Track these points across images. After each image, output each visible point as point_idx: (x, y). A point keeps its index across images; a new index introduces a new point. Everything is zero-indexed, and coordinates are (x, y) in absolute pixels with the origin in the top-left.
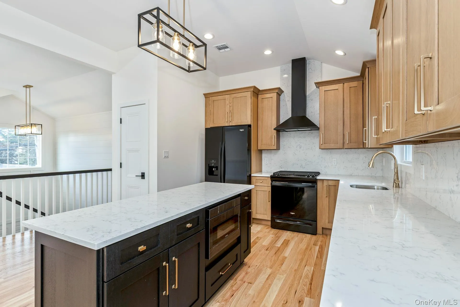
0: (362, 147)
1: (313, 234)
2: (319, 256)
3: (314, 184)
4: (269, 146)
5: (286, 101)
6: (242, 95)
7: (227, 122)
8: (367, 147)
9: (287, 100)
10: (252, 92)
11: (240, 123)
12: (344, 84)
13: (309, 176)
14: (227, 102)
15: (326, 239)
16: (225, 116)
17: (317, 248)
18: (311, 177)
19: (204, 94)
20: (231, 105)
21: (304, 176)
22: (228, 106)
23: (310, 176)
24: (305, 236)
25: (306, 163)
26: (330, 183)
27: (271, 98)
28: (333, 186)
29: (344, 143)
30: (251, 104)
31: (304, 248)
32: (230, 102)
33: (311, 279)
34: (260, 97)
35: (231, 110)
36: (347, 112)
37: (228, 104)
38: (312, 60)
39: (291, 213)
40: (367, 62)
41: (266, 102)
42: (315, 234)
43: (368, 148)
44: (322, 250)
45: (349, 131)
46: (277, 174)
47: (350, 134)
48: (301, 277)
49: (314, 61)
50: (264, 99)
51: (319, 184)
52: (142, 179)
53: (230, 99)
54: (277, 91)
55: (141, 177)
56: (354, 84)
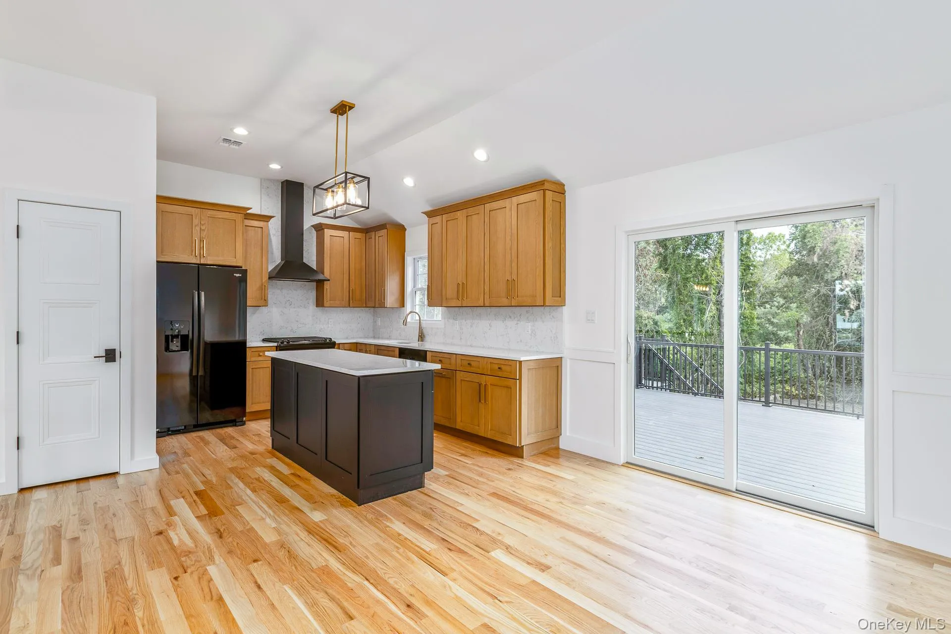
0: (365, 305)
4: (258, 300)
6: (226, 216)
7: (196, 256)
10: (244, 215)
11: (222, 262)
12: (349, 232)
14: (196, 221)
20: (203, 228)
22: (198, 228)
27: (260, 229)
29: (349, 300)
32: (202, 223)
35: (204, 236)
36: (352, 265)
37: (198, 225)
45: (354, 288)
47: (355, 290)
52: (106, 361)
53: (203, 218)
54: (267, 218)
55: (105, 358)
56: (358, 235)
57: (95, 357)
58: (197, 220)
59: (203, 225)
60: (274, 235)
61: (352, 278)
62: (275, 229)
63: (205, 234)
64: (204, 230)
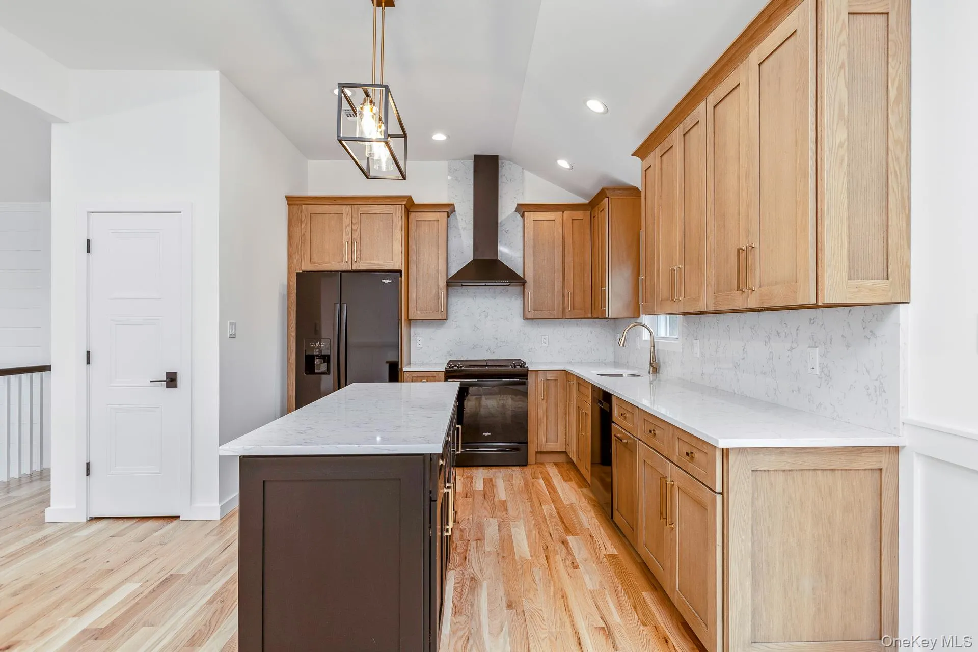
0: (590, 316)
1: (523, 465)
2: (551, 491)
3: (524, 380)
4: (433, 312)
5: (459, 229)
6: (381, 210)
7: (347, 262)
8: (607, 316)
9: (462, 228)
10: (403, 206)
11: (376, 267)
12: (563, 212)
13: (515, 367)
14: (347, 221)
15: (545, 468)
16: (342, 251)
17: (541, 481)
18: (518, 367)
19: (288, 198)
20: (355, 227)
21: (506, 366)
22: (349, 229)
23: (518, 365)
24: (511, 470)
25: (497, 344)
26: (549, 376)
27: (435, 222)
28: (552, 381)
29: (564, 309)
30: (402, 230)
31: (522, 484)
32: (354, 222)
33: (560, 518)
34: (414, 216)
35: (355, 237)
36: (569, 259)
37: (349, 225)
38: (509, 162)
39: (484, 434)
40: (608, 189)
41: (425, 228)
42: (524, 464)
43: (608, 318)
44: (549, 482)
45: (572, 291)
46: (456, 366)
47: (573, 294)
48: (545, 518)
49: (510, 164)
50: (420, 222)
51: (531, 380)
52: (168, 386)
53: (355, 216)
54: (449, 209)
55: (165, 382)
56: (579, 215)
57: (151, 381)
58: (348, 219)
59: (354, 224)
60: (464, 229)
61: (569, 276)
62: (465, 221)
63: (357, 234)
64: (356, 230)
